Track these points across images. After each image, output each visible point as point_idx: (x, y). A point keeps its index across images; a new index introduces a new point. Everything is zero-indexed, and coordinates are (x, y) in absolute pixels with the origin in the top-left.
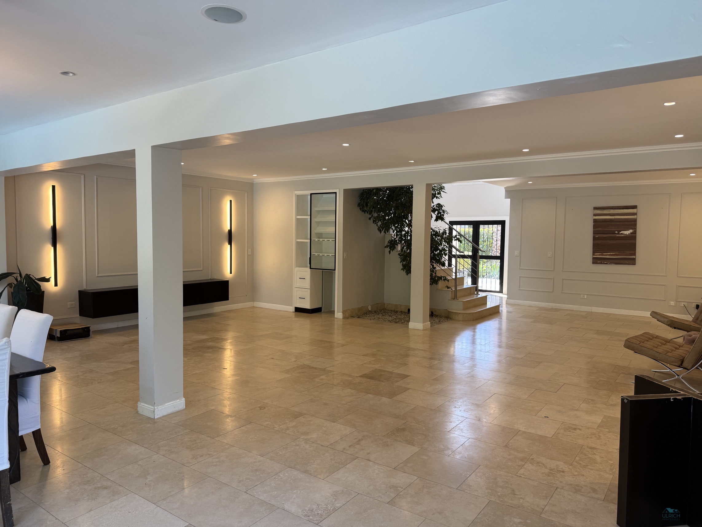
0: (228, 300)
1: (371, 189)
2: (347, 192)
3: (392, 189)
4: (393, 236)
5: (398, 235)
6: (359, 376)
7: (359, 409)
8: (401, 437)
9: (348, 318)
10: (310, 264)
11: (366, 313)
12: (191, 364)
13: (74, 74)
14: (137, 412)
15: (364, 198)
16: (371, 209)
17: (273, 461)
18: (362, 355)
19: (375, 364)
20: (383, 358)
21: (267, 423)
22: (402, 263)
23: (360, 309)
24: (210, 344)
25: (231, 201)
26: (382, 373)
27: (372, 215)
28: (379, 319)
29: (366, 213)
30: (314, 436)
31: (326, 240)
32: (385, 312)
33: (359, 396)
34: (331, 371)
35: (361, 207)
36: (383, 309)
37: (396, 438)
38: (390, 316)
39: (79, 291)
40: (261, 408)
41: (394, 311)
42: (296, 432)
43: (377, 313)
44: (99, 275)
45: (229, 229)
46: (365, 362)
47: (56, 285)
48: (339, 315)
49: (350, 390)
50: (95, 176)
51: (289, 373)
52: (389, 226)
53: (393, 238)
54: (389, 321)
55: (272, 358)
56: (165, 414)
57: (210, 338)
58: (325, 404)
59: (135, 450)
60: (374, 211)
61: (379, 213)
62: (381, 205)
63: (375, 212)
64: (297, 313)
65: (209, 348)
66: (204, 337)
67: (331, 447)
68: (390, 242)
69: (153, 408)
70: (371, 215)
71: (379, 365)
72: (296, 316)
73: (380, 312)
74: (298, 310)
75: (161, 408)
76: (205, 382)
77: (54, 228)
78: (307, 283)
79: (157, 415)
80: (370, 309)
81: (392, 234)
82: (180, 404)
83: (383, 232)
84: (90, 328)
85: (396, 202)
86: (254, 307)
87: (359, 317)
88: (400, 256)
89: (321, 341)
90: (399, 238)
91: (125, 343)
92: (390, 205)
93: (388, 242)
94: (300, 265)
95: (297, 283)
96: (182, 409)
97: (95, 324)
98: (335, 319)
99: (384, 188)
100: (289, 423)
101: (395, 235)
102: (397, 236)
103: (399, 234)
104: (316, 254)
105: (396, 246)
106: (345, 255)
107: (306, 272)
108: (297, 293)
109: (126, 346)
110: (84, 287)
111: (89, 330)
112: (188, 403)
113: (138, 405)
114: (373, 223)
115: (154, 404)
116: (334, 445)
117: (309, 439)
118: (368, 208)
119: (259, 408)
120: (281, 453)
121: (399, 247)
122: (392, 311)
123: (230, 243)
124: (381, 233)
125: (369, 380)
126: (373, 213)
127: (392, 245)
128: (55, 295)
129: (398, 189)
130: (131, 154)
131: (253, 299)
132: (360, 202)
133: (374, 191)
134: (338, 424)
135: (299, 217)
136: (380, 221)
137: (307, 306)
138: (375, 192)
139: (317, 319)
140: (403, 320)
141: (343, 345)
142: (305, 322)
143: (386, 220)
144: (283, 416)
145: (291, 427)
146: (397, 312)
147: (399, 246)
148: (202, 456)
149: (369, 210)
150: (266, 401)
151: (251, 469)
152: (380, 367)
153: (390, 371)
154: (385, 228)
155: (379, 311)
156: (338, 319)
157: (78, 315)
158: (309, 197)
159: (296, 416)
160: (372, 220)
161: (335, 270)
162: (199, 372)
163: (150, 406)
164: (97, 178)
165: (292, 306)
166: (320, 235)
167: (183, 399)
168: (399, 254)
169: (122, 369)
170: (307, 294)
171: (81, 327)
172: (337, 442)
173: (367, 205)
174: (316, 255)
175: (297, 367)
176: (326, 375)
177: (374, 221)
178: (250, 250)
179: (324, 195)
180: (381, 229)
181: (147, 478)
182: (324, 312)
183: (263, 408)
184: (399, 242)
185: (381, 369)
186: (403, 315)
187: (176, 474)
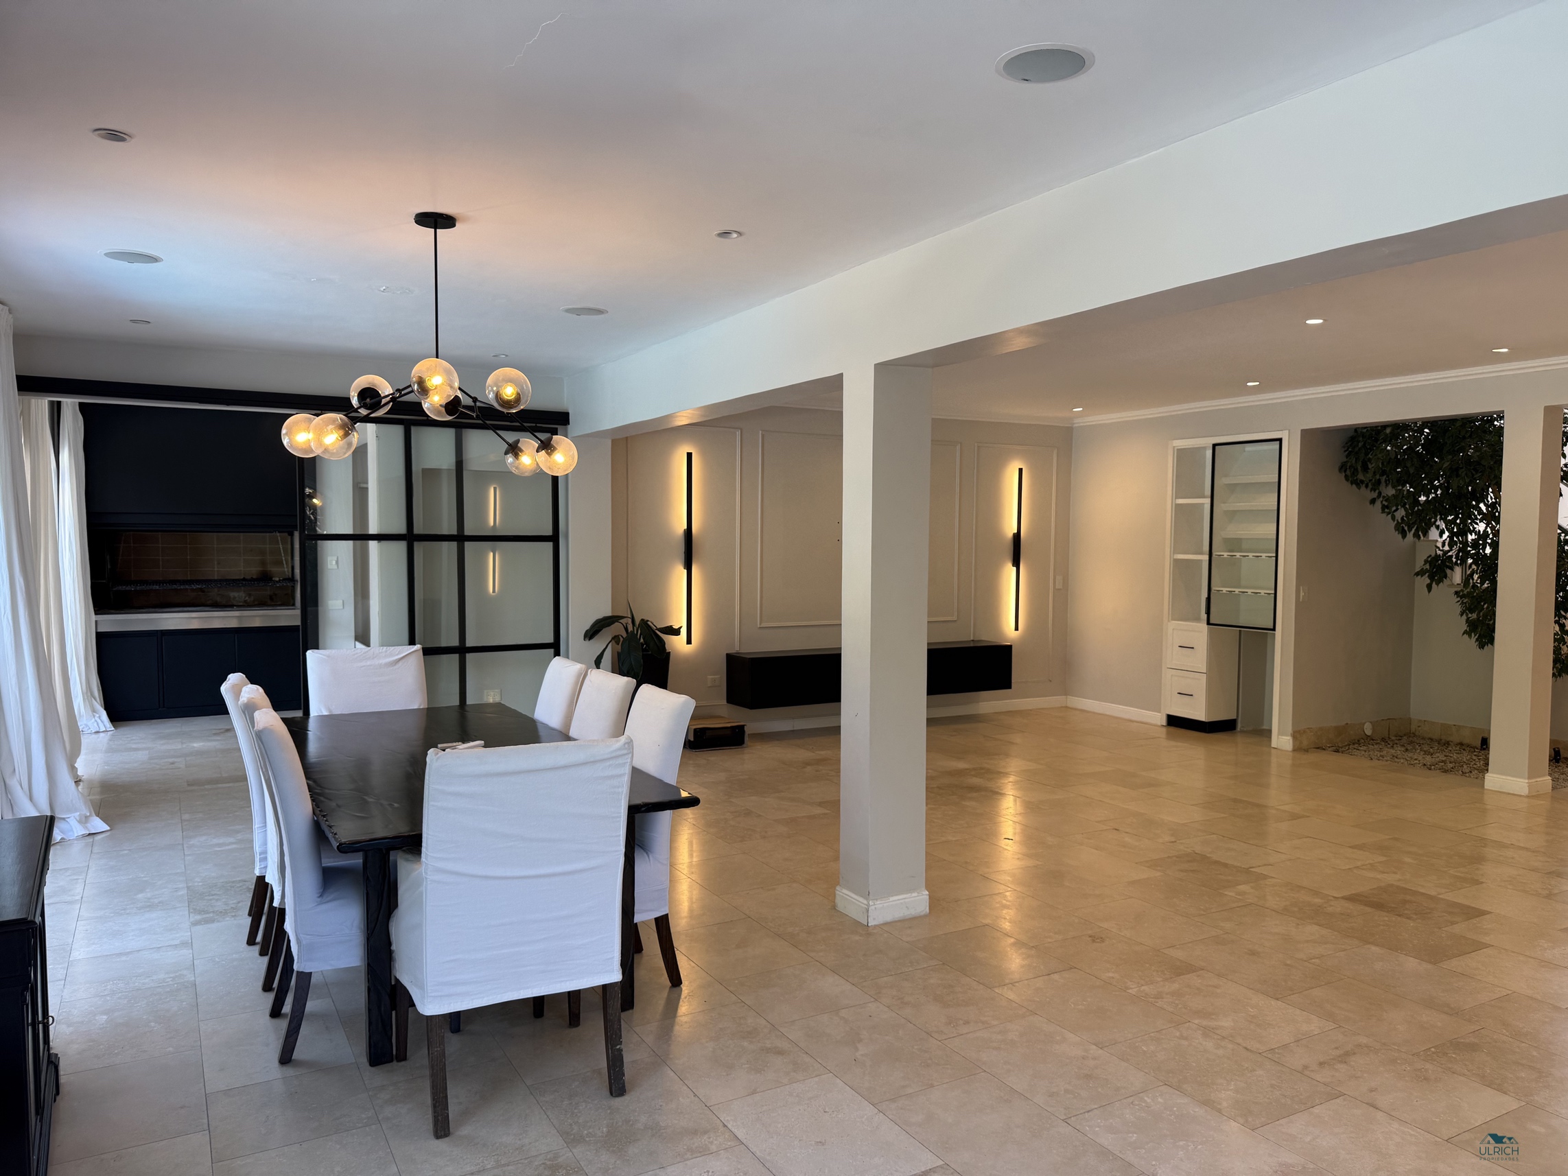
0: (1010, 687)
1: (1378, 426)
2: (1311, 438)
3: (1440, 423)
4: (1440, 545)
5: (1456, 543)
6: (1344, 898)
7: (1343, 977)
8: (1466, 1065)
9: (1306, 751)
10: (1208, 612)
11: (1358, 741)
12: (936, 821)
13: (740, 234)
14: (834, 907)
15: (1357, 449)
16: (1378, 477)
17: (1126, 1064)
18: (1350, 847)
19: (1385, 873)
20: (1407, 860)
21: (1111, 975)
22: (1464, 617)
23: (1340, 730)
24: (976, 781)
25: (1021, 470)
26: (1408, 898)
27: (1380, 494)
28: (1396, 760)
29: (1363, 487)
30: (1226, 1023)
31: (1251, 555)
32: (1411, 743)
33: (1343, 947)
34: (1265, 877)
35: (1348, 472)
36: (1405, 735)
37: (1450, 1066)
38: (1426, 753)
39: (728, 655)
40: (1094, 939)
41: (1439, 742)
42: (1180, 1006)
43: (1389, 742)
44: (764, 625)
45: (1016, 532)
46: (1359, 864)
47: (689, 641)
48: (1282, 740)
49: (1316, 927)
50: (761, 432)
51: (1159, 868)
52: (1430, 519)
53: (1440, 550)
54: (1425, 765)
55: (1116, 829)
56: (889, 918)
57: (974, 769)
58: (1253, 953)
59: (831, 985)
60: (1386, 481)
61: (1400, 488)
62: (1407, 467)
63: (1387, 485)
64: (1172, 729)
65: (973, 788)
66: (961, 765)
67: (1270, 1056)
68: (1430, 563)
69: (865, 902)
70: (1377, 491)
71: (1398, 876)
72: (1170, 737)
73: (1396, 741)
74: (1174, 722)
75: (881, 906)
76: (966, 863)
77: (688, 532)
78: (1199, 659)
79: (874, 919)
80: (1368, 732)
81: (1437, 541)
82: (916, 902)
83: (1410, 536)
84: (746, 728)
85: (1450, 457)
86: (1066, 707)
87: (1337, 751)
88: (1459, 599)
89: (1235, 801)
90: (1459, 551)
91: (807, 764)
92: (1431, 466)
93: (1426, 562)
94: (1182, 615)
95: (1173, 657)
96: (922, 914)
97: (756, 721)
98: (1273, 751)
99: (1416, 423)
100: (1161, 983)
101: (1447, 544)
102: (1451, 546)
103: (1459, 539)
104: (1225, 590)
105: (1448, 571)
106: (1302, 594)
107: (1199, 633)
108: (1171, 682)
109: (809, 769)
110: (736, 648)
111: (743, 732)
112: (934, 902)
113: (837, 892)
114: (1383, 511)
115: (867, 895)
116: (1278, 1054)
117: (1213, 1029)
118: (1370, 475)
119: (1091, 938)
120: (1145, 1049)
121: (1457, 576)
122: (1431, 739)
123: (1016, 563)
124: (1404, 536)
125: (1368, 909)
126: (1382, 487)
127: (1437, 568)
128: (687, 659)
129: (1458, 424)
130: (834, 384)
131: (1066, 689)
132: (1345, 460)
133: (1388, 431)
134: (1287, 1006)
135: (1180, 501)
136: (1404, 506)
137: (1199, 713)
138: (1390, 433)
139: (1221, 745)
140: (1465, 767)
141: (1294, 817)
142: (1194, 750)
143: (1420, 505)
144: (1148, 965)
145: (1167, 994)
146: (1447, 743)
147: (1458, 570)
148: (967, 1023)
149: (1370, 481)
150: (1105, 925)
151: (1076, 1070)
152: (1399, 880)
153: (1429, 893)
154: (1419, 522)
155: (1393, 738)
156: (1282, 750)
157: (725, 702)
158: (1209, 453)
159: (1181, 969)
160: (1378, 504)
161: (1274, 629)
162: (954, 839)
163: (861, 899)
164: (763, 436)
165: (1160, 713)
166: (1234, 544)
167: (924, 893)
168: (1457, 593)
169: (805, 814)
170: (1199, 685)
171: (729, 725)
172: (1285, 1046)
173: (1365, 469)
174: (1224, 592)
175: (1177, 857)
176: (1252, 884)
177: (1384, 508)
178: (1059, 578)
179: (1249, 447)
180: (1406, 528)
181: (857, 1049)
182: (1242, 732)
183: (1098, 940)
184: (1456, 562)
185: (1404, 886)
186: (1465, 753)
187: (914, 1050)
